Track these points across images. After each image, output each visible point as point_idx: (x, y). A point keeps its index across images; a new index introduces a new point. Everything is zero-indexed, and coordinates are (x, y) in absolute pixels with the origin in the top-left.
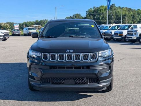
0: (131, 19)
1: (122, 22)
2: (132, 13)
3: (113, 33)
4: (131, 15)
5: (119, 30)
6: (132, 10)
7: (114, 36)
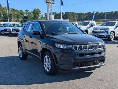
0: (16, 18)
1: (9, 20)
2: (16, 13)
3: (11, 30)
4: (16, 15)
5: (15, 27)
6: (16, 10)
7: (12, 32)
